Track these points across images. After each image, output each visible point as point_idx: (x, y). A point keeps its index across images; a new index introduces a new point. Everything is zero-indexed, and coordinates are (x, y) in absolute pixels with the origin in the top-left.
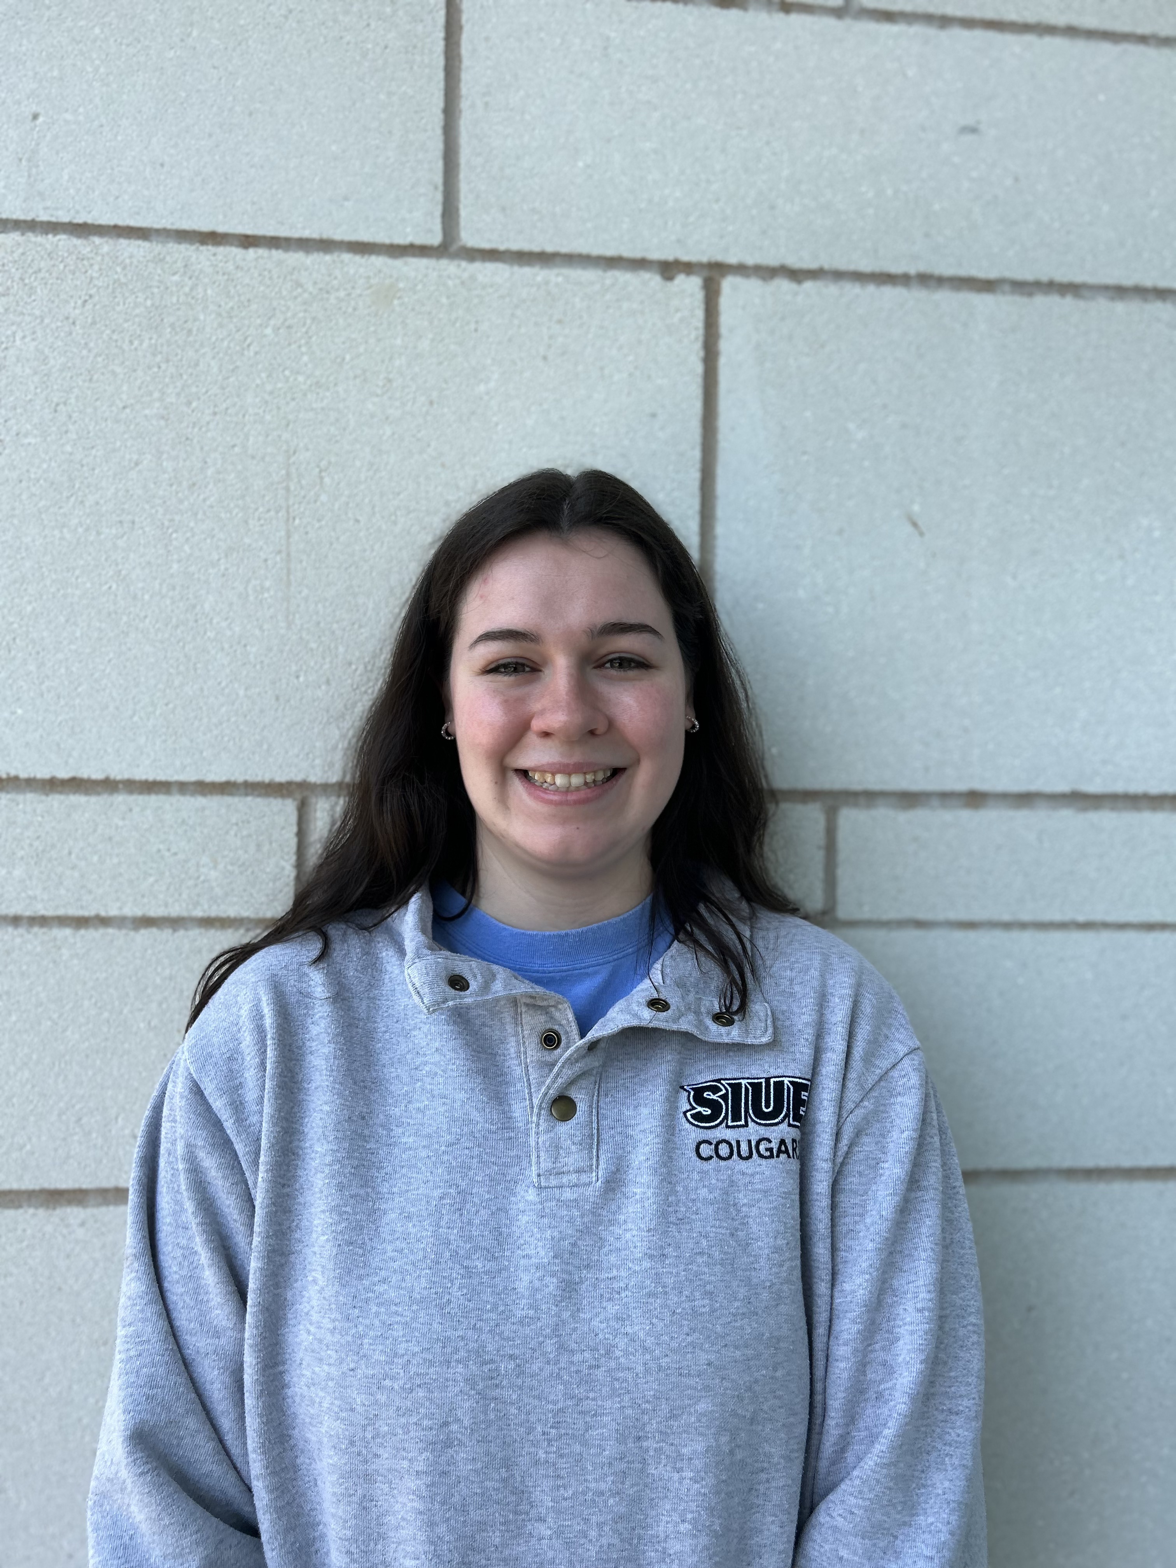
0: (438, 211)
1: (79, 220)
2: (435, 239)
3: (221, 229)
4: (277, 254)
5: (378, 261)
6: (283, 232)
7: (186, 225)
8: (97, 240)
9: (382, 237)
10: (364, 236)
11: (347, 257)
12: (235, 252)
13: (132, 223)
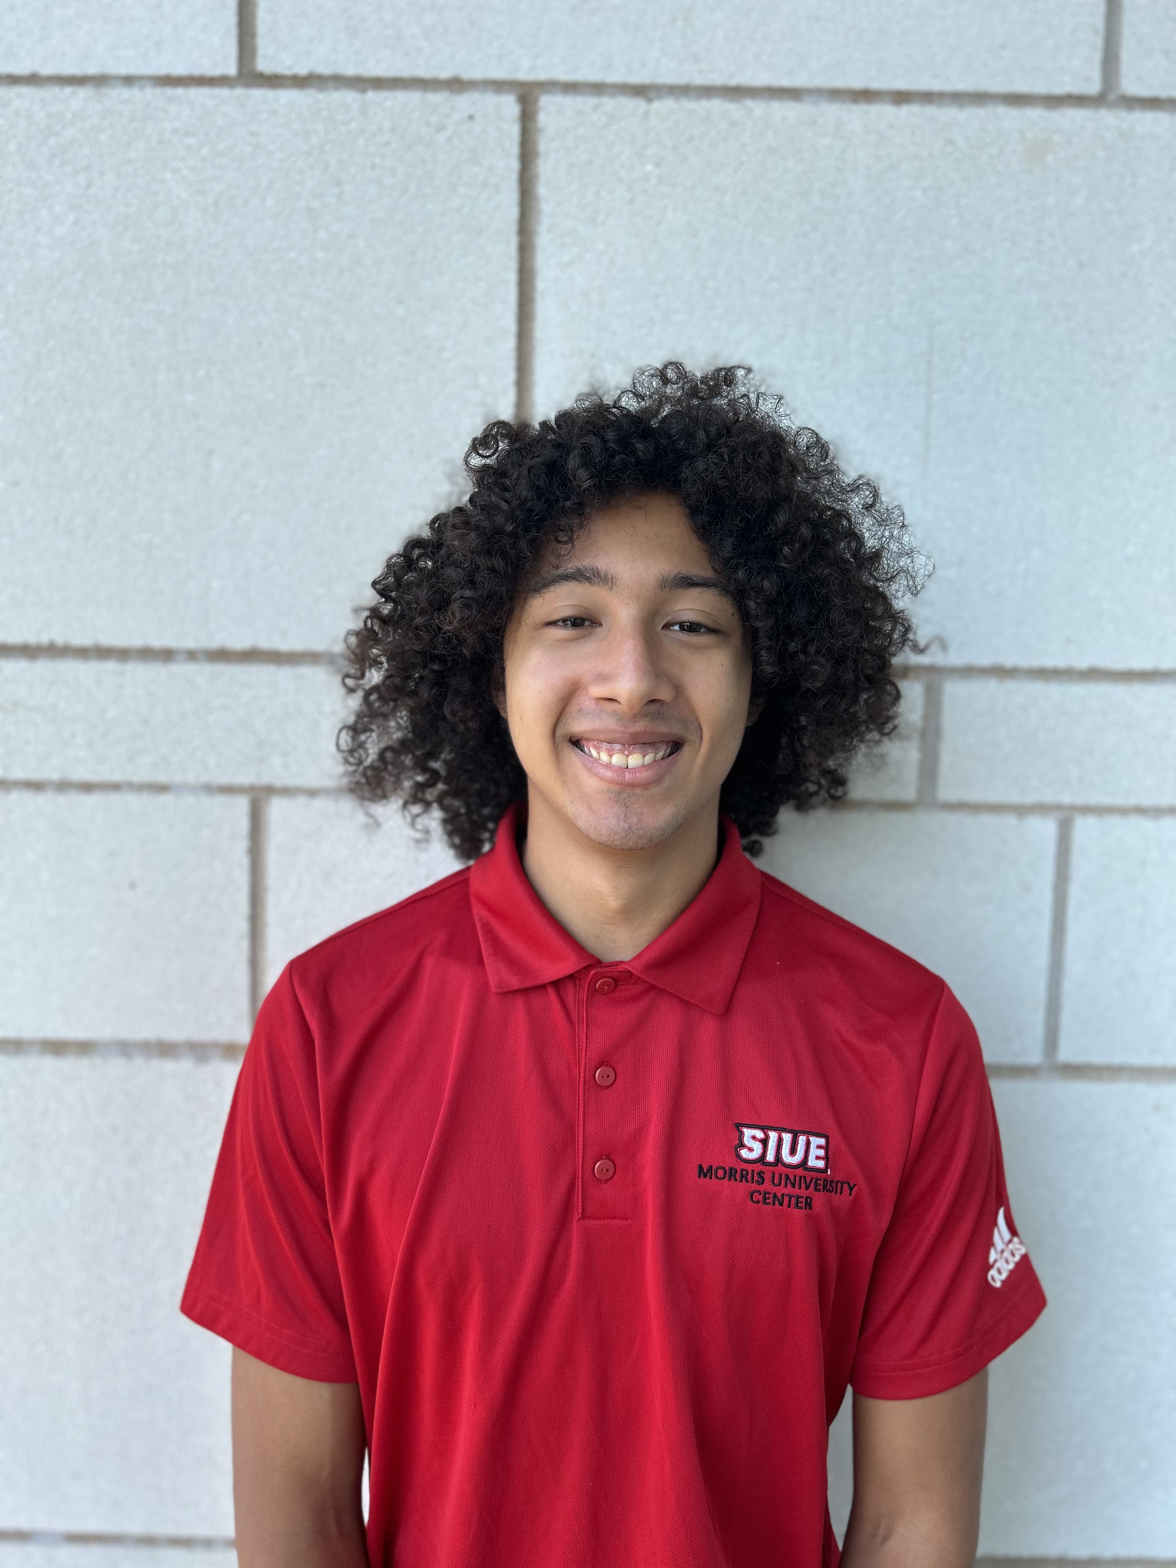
0: (1098, 57)
1: (733, 82)
2: (1094, 87)
3: (875, 85)
4: (931, 110)
5: (1034, 113)
6: (937, 86)
7: (840, 83)
8: (749, 103)
9: (1039, 88)
10: (1021, 87)
11: (1002, 110)
12: (887, 110)
13: (786, 83)
